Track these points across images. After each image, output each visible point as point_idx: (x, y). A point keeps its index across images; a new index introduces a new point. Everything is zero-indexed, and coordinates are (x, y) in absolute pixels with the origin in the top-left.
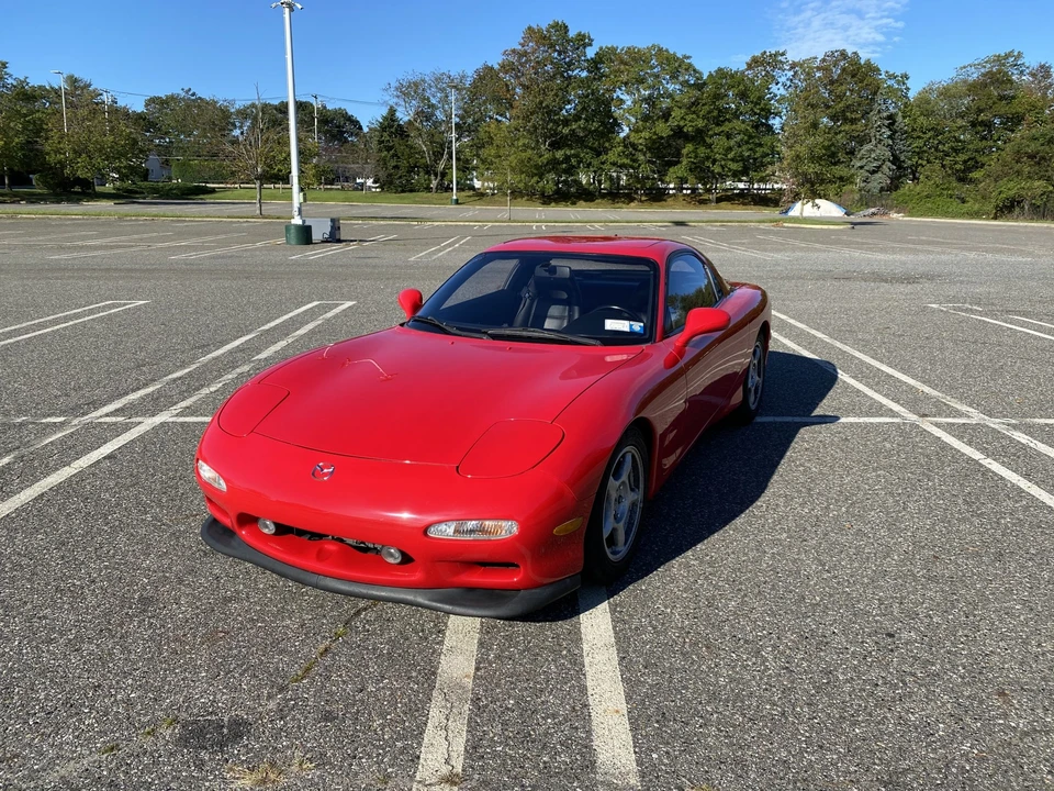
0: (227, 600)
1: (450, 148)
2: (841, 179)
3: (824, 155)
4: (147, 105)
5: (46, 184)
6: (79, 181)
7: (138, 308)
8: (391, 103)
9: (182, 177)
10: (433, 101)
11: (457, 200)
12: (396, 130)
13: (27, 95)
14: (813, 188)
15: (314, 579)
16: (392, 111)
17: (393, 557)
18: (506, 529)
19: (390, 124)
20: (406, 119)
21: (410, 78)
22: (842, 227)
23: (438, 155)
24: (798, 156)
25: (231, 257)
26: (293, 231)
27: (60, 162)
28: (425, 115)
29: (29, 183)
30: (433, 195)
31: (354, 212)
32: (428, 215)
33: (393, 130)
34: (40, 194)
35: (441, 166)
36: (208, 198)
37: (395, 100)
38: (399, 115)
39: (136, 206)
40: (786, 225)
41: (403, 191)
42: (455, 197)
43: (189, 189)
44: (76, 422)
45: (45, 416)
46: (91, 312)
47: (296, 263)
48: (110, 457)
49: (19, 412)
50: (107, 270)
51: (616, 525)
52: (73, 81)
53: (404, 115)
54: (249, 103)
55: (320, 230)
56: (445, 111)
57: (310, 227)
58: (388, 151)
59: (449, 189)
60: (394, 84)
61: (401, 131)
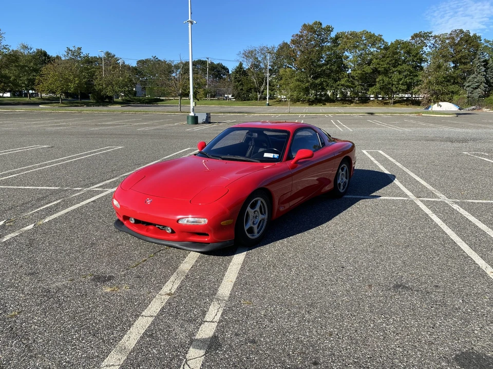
0: (118, 245)
1: (266, 80)
2: (452, 92)
3: (444, 81)
4: (137, 63)
5: (94, 98)
6: (108, 97)
7: (119, 150)
8: (241, 60)
9: (150, 94)
10: (259, 59)
11: (269, 104)
12: (243, 72)
13: (89, 61)
14: (438, 97)
15: (145, 238)
16: (241, 64)
17: (169, 231)
18: (204, 221)
19: (240, 70)
20: (247, 67)
21: (250, 49)
22: (451, 116)
23: (261, 83)
24: (430, 82)
25: (162, 129)
26: (190, 118)
27: (100, 89)
28: (256, 66)
29: (88, 98)
30: (259, 102)
31: (222, 110)
32: (254, 111)
33: (241, 73)
34: (92, 102)
35: (262, 88)
36: (160, 103)
37: (243, 59)
38: (244, 66)
39: (130, 107)
40: (423, 115)
41: (245, 100)
42: (267, 103)
43: (152, 100)
44: (85, 190)
45: (75, 188)
46: (101, 151)
47: (188, 132)
48: (94, 201)
49: (67, 186)
50: (111, 134)
51: (252, 226)
52: (108, 54)
53: (246, 66)
55: (202, 118)
56: (265, 64)
57: (197, 117)
58: (239, 82)
59: (265, 99)
60: (242, 52)
61: (245, 73)
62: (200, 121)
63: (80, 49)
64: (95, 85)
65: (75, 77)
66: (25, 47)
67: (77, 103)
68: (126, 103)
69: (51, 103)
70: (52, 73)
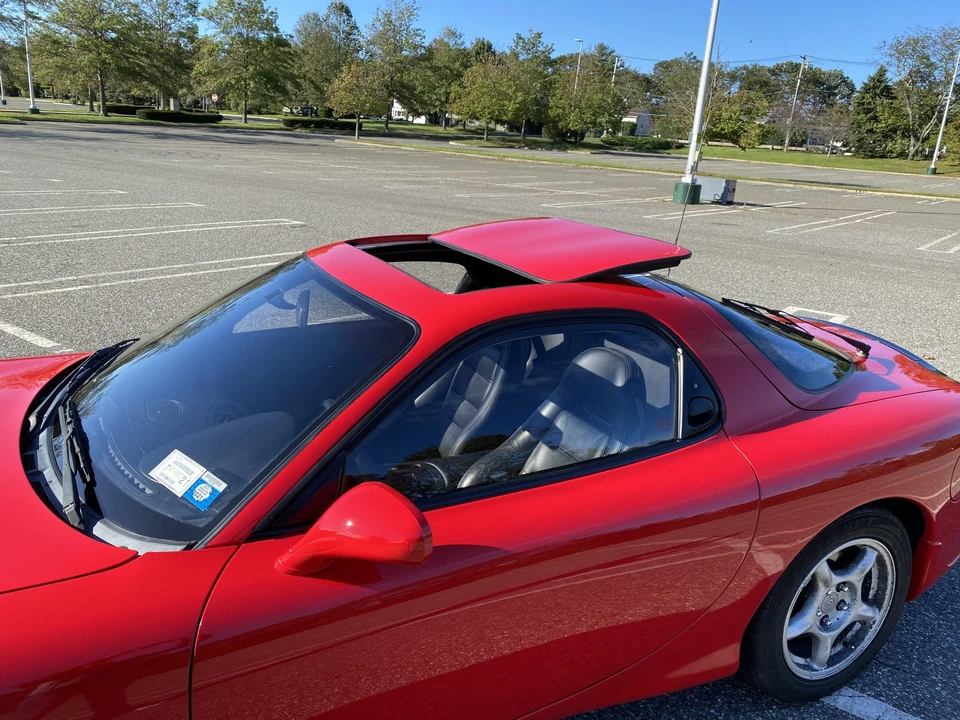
1: (941, 112)
4: (656, 68)
5: (550, 134)
6: (574, 133)
8: (881, 62)
9: (663, 132)
10: (934, 59)
11: (935, 169)
12: (882, 92)
16: (882, 72)
19: (879, 87)
20: (896, 79)
21: (912, 34)
23: (925, 119)
26: (681, 189)
27: (558, 115)
28: (918, 76)
29: (538, 133)
30: (907, 162)
33: (878, 91)
34: (543, 142)
35: (925, 132)
36: (674, 153)
37: (888, 59)
38: (888, 75)
41: (873, 157)
42: (933, 166)
43: (660, 143)
52: (602, 48)
53: (893, 77)
54: (741, 65)
56: (946, 71)
57: (700, 187)
58: (866, 113)
59: (929, 157)
60: (891, 41)
61: (887, 92)
62: (704, 196)
63: (539, 35)
64: (551, 108)
65: (516, 91)
66: (453, 34)
67: (514, 141)
68: (606, 147)
69: (471, 138)
70: (479, 80)
